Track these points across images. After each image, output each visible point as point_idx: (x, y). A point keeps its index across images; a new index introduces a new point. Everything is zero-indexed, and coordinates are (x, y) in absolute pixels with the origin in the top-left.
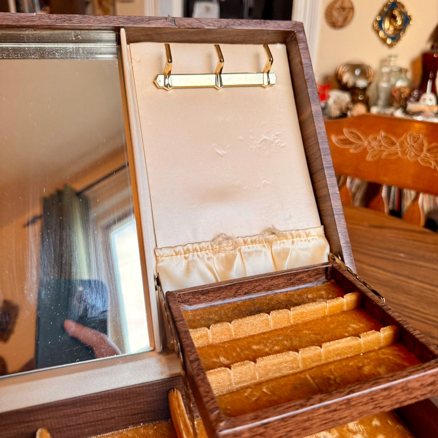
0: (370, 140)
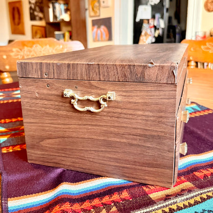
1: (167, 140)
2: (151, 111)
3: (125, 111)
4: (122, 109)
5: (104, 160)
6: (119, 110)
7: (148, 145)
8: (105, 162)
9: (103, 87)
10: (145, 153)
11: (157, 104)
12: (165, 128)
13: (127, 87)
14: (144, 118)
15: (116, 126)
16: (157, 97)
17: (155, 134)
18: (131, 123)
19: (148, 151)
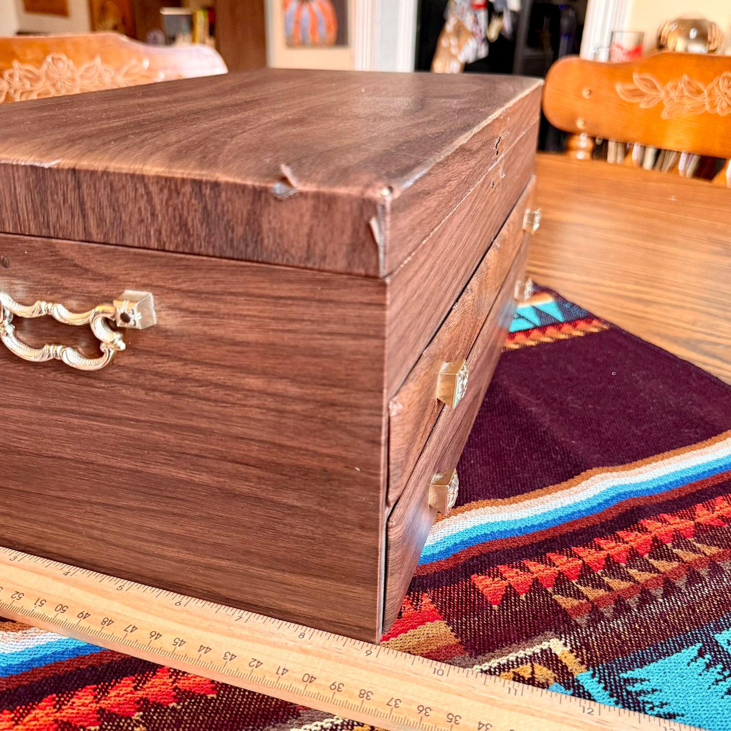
0: (668, 89)
1: (356, 490)
2: (293, 380)
3: (197, 372)
4: (186, 362)
5: (142, 540)
6: (177, 368)
7: (290, 498)
8: (146, 546)
9: (104, 270)
10: (280, 527)
11: (314, 353)
12: (346, 447)
13: (196, 274)
14: (270, 402)
15: (170, 426)
16: (314, 327)
17: (315, 463)
18: (225, 419)
19: (289, 520)
